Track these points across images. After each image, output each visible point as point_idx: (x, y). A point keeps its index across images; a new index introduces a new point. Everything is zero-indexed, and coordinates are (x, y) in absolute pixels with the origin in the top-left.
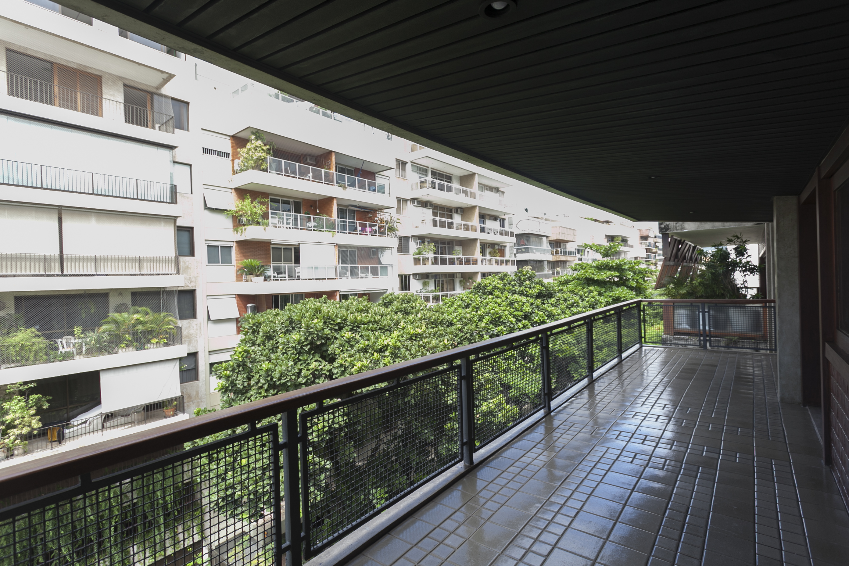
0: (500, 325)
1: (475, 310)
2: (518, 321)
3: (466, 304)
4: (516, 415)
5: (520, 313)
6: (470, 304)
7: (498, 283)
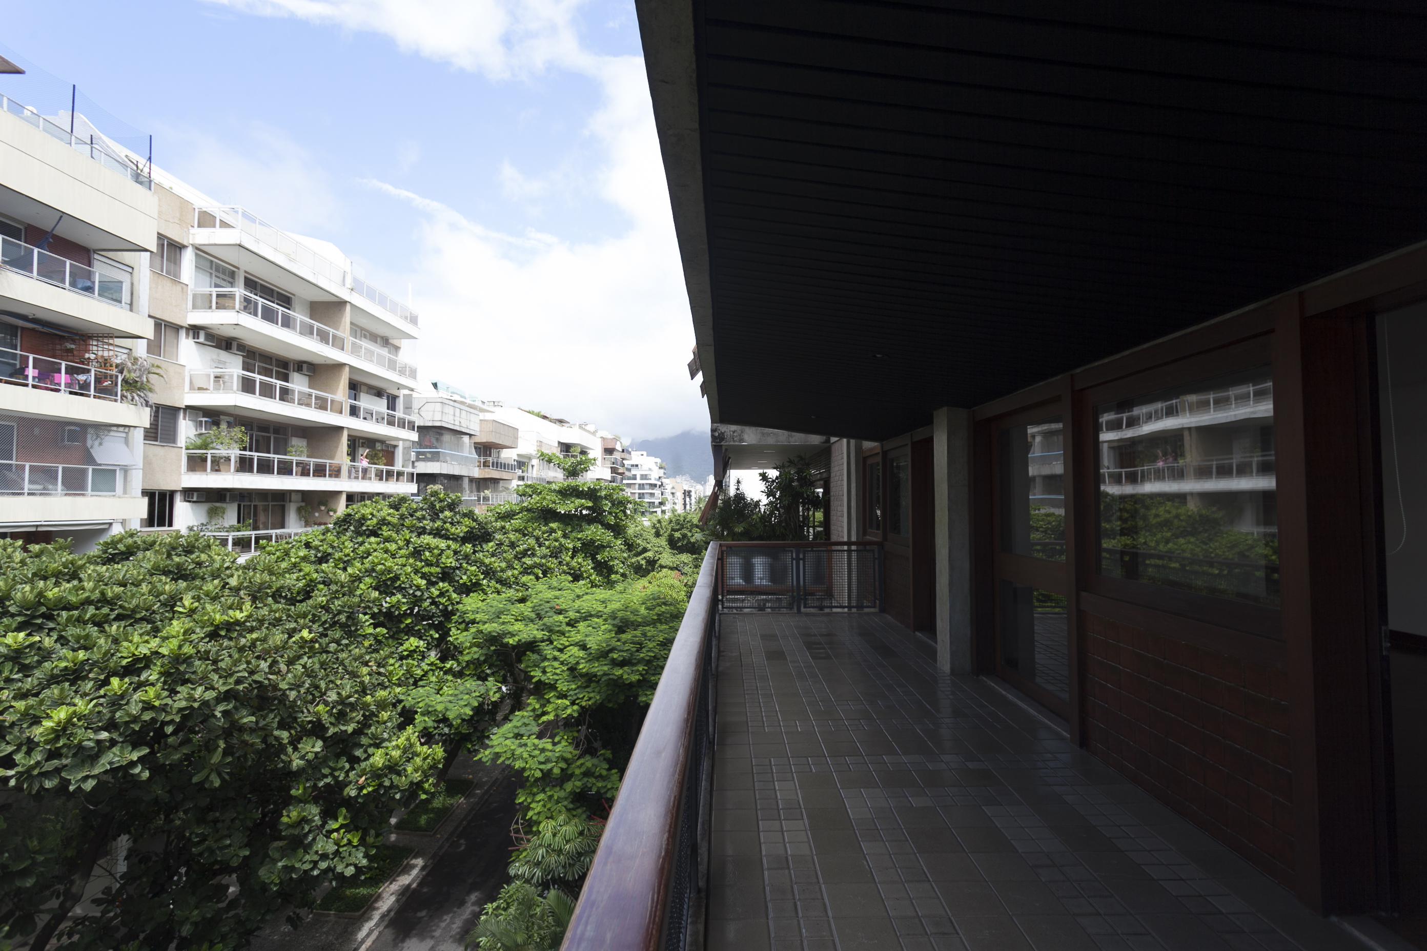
0: (394, 594)
1: (341, 565)
2: (431, 583)
3: (319, 555)
4: (439, 762)
5: (434, 570)
6: (330, 554)
7: (389, 514)
